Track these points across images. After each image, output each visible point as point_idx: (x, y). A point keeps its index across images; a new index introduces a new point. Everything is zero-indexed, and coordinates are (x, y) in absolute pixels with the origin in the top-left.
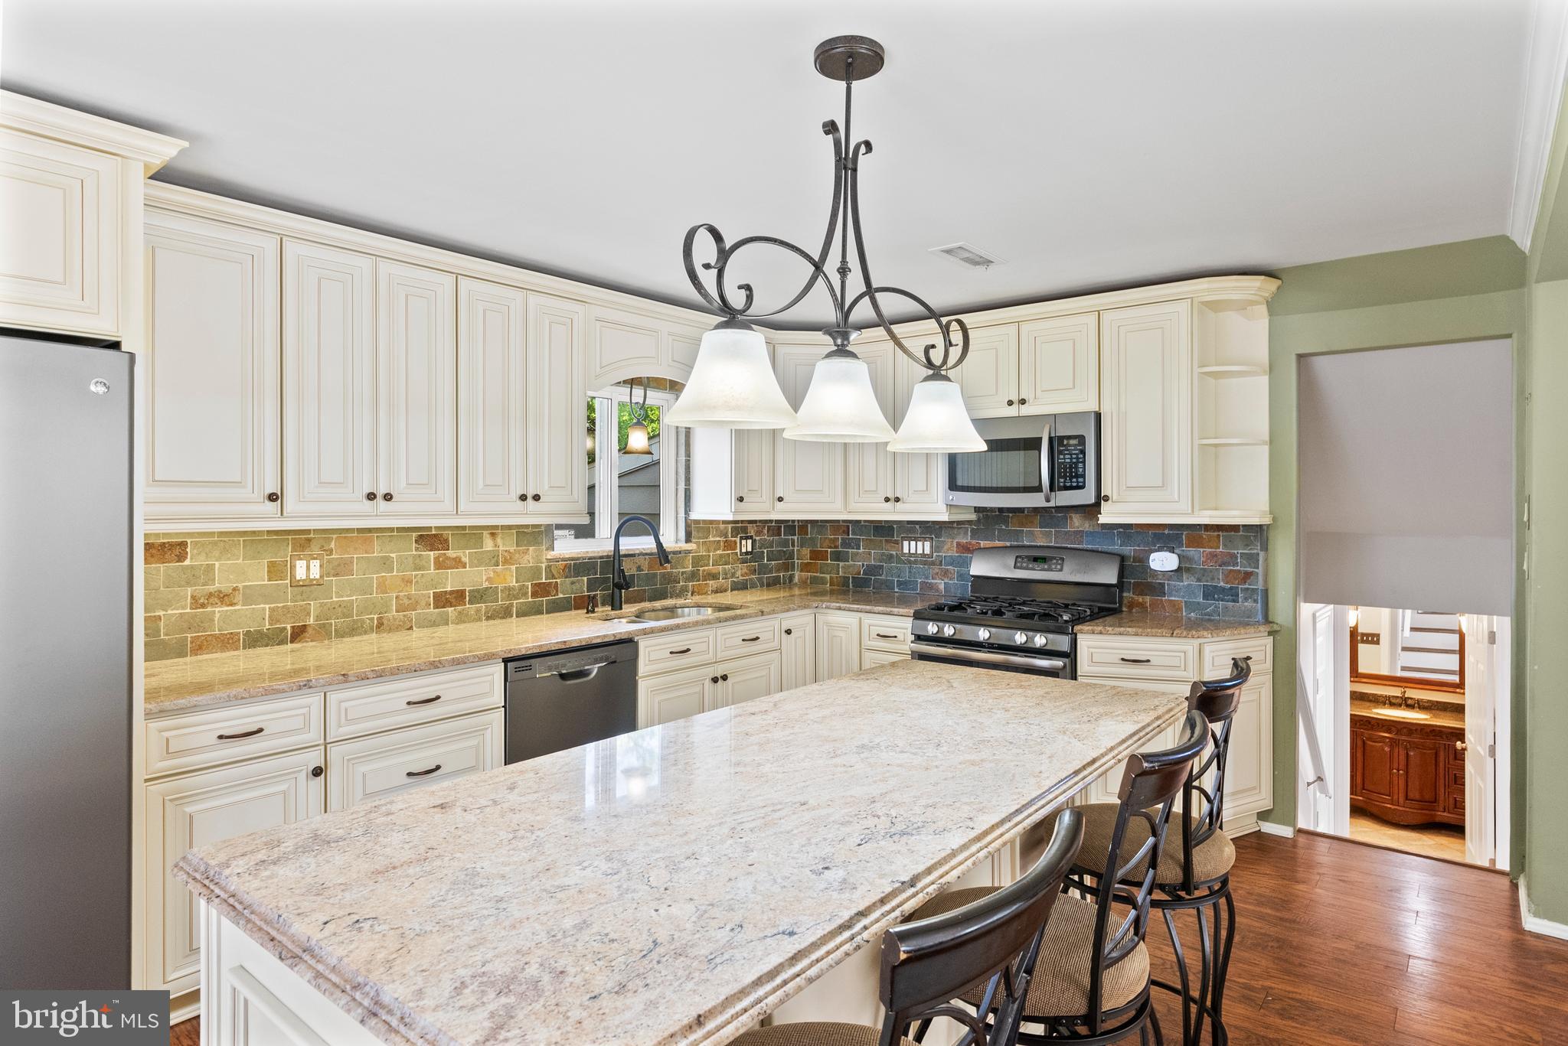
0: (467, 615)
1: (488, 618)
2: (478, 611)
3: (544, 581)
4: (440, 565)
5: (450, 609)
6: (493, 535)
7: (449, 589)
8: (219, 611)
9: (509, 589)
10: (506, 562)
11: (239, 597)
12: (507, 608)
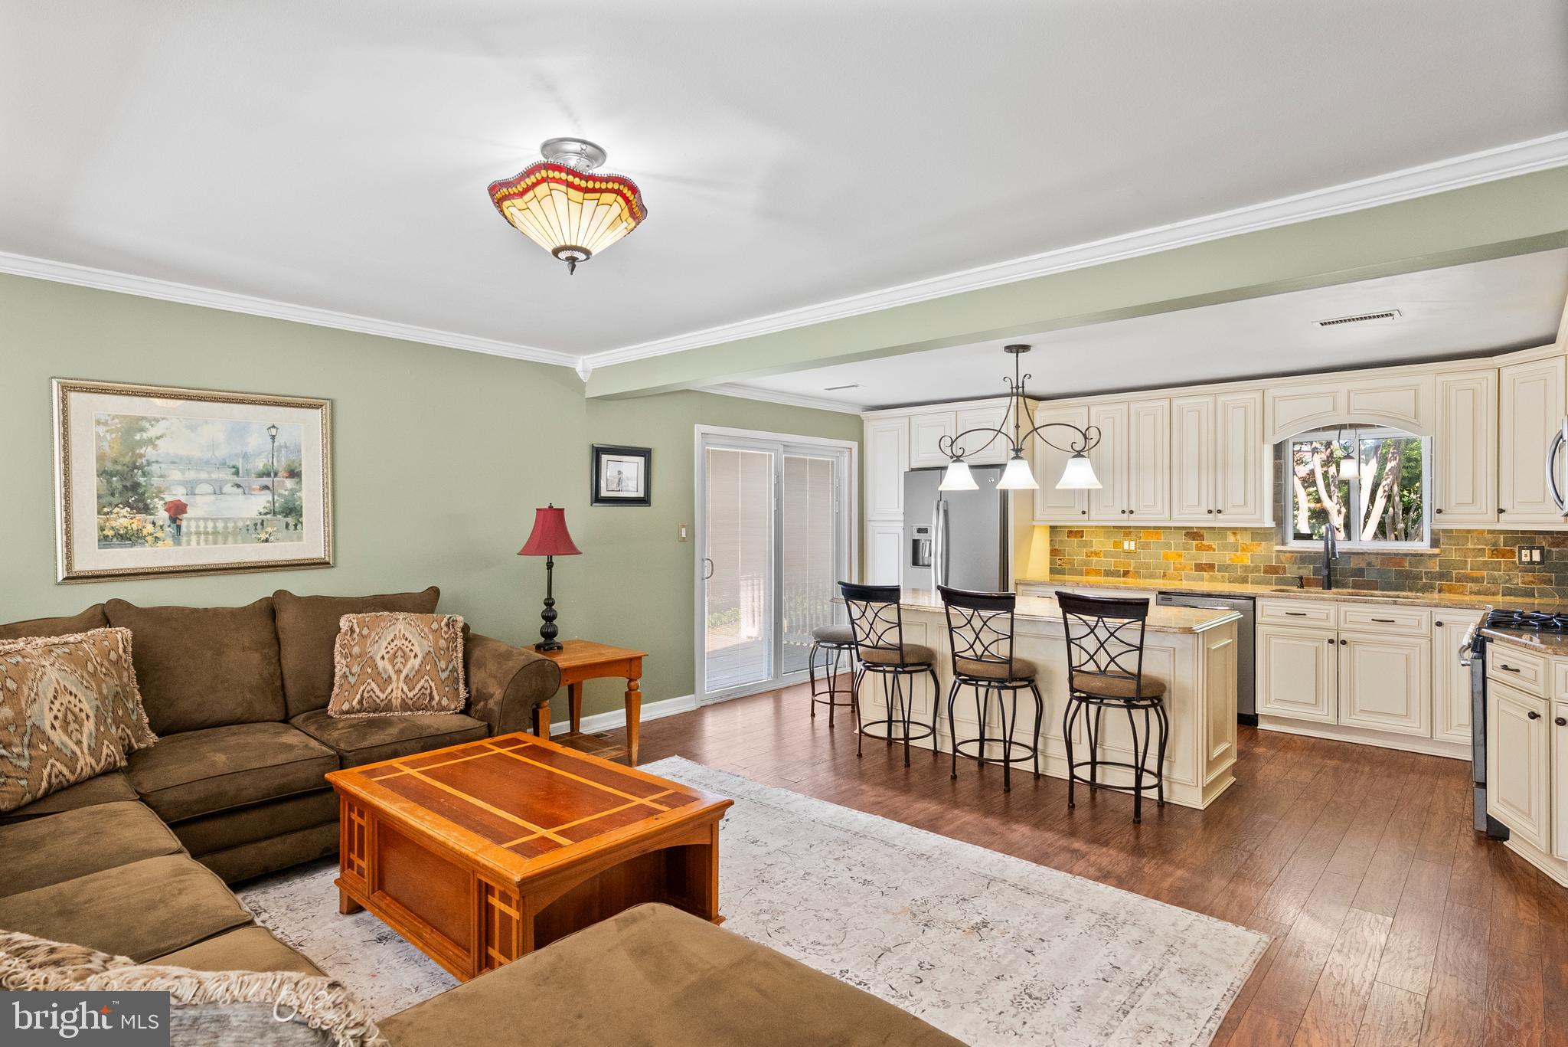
0: (1216, 578)
1: (1230, 582)
2: (1223, 576)
3: (1274, 564)
4: (1198, 548)
5: (1205, 573)
6: (1234, 533)
7: (1204, 562)
8: (1095, 559)
9: (1246, 566)
10: (1243, 550)
11: (1102, 555)
12: (1244, 577)
